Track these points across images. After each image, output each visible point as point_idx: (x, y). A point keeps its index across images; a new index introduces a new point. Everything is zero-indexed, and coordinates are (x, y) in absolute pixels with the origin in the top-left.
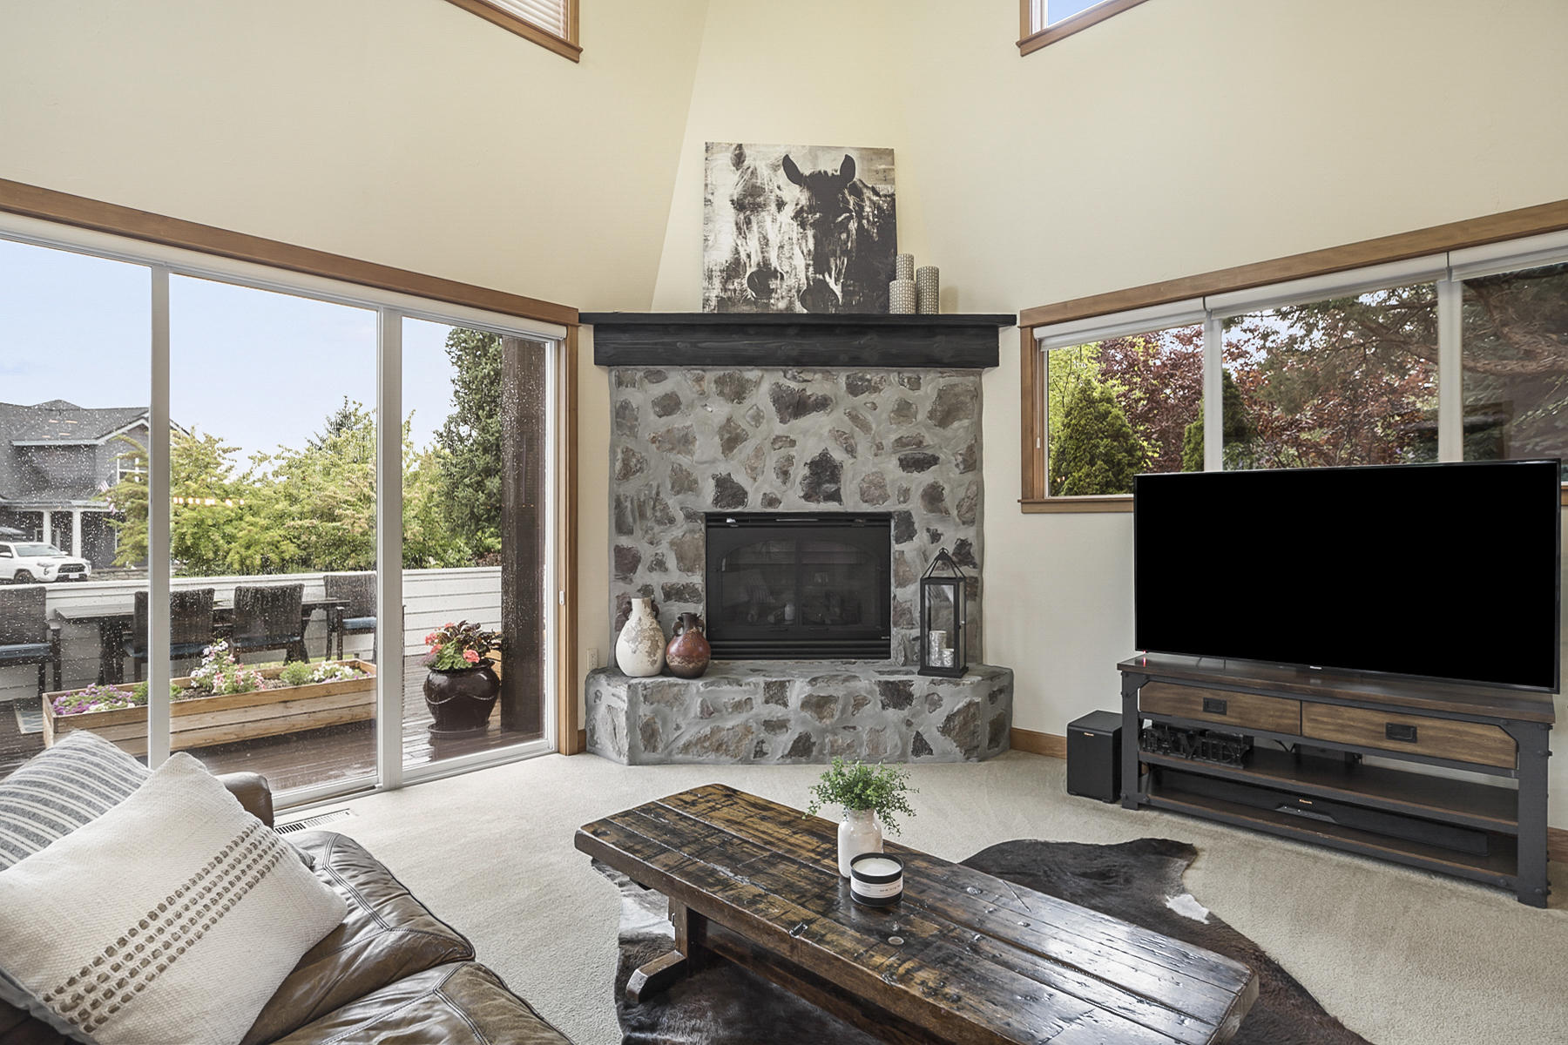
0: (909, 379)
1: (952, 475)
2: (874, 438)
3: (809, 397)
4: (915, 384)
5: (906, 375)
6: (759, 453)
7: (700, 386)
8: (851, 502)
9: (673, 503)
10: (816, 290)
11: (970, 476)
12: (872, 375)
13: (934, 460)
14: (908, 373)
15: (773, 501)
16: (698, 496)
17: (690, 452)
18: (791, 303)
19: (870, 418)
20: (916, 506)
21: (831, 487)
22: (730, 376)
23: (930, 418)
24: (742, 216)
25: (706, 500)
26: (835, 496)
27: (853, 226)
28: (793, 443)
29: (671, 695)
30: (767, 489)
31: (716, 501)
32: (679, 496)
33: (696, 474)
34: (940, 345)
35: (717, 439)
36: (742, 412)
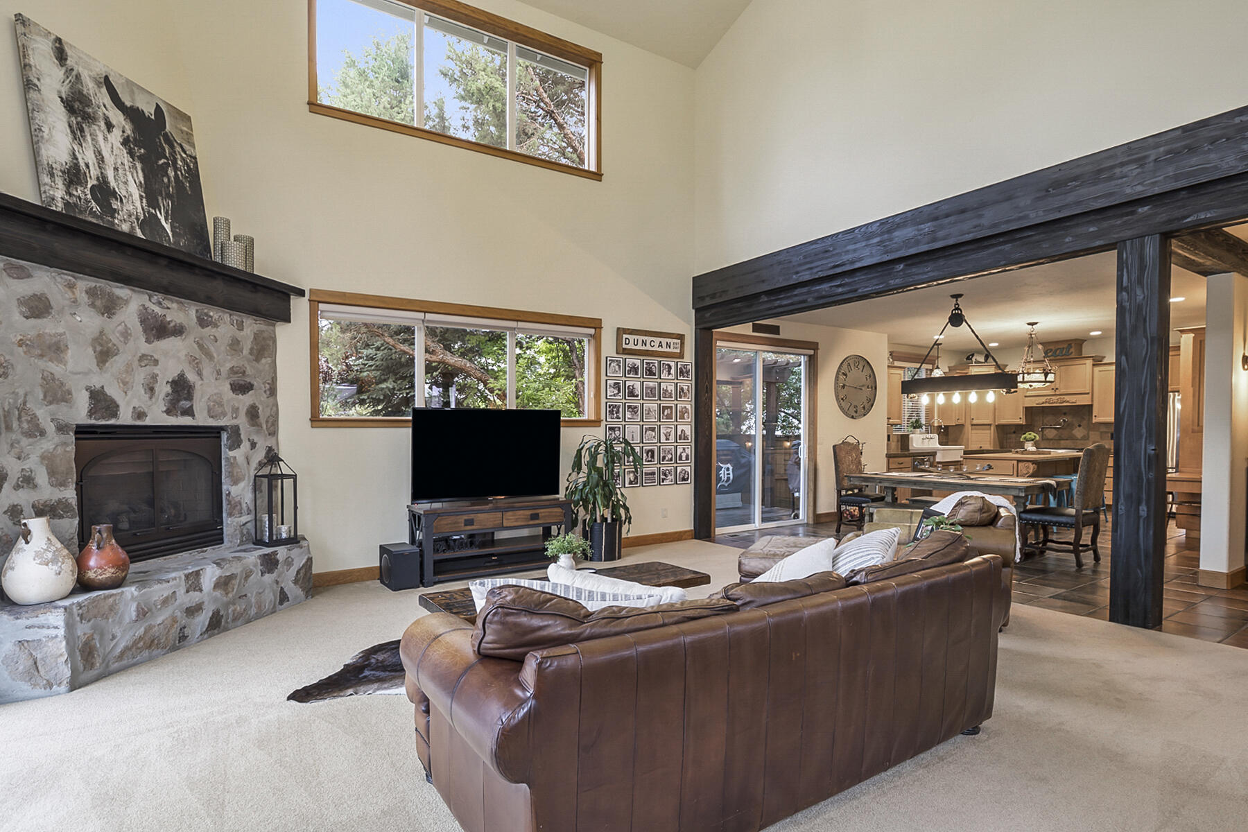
0: (237, 321)
1: (263, 399)
2: (215, 365)
3: (169, 323)
4: (240, 326)
6: (129, 369)
7: (73, 293)
8: (201, 419)
9: (43, 414)
11: (271, 399)
12: (214, 313)
13: (251, 387)
14: (236, 317)
15: (140, 415)
16: (71, 407)
17: (61, 361)
19: (212, 349)
20: (242, 421)
21: (185, 404)
22: (101, 289)
23: (250, 354)
24: (73, 120)
25: (80, 413)
26: (189, 412)
27: (171, 172)
28: (156, 362)
29: (106, 607)
30: (136, 403)
31: (91, 413)
32: (52, 407)
33: (70, 384)
35: (90, 350)
36: (113, 327)
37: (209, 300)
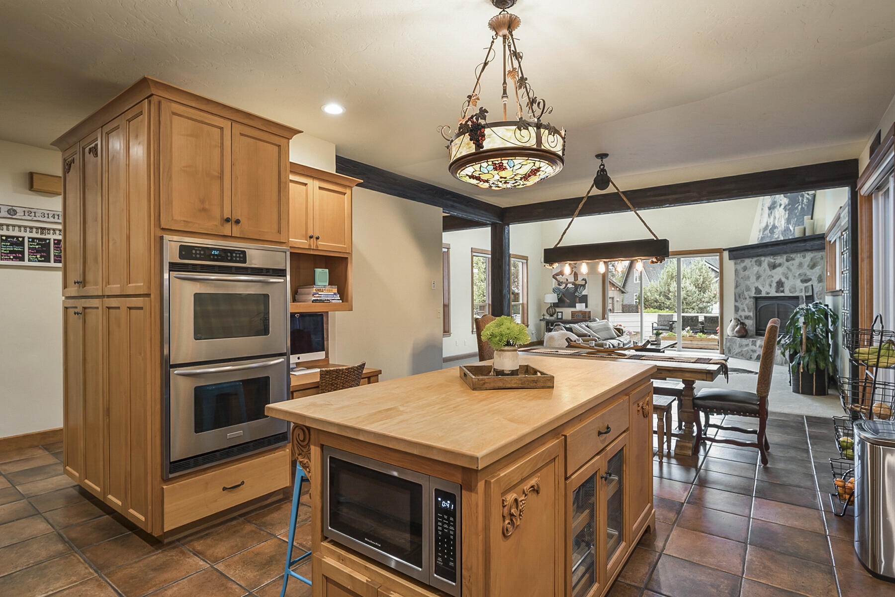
1: (815, 284)
2: (793, 274)
3: (777, 263)
4: (804, 257)
5: (802, 254)
6: (765, 280)
7: (751, 263)
8: (787, 293)
9: (747, 294)
10: (787, 229)
11: (820, 284)
12: (793, 256)
13: (810, 280)
15: (768, 293)
16: (751, 292)
17: (749, 281)
18: (779, 235)
19: (792, 268)
20: (804, 294)
21: (782, 289)
22: (758, 260)
23: (808, 267)
24: (770, 211)
25: (753, 293)
27: (800, 207)
28: (773, 277)
30: (766, 290)
31: (755, 293)
32: (748, 292)
33: (750, 287)
34: (809, 244)
35: (755, 277)
36: (762, 269)
37: (786, 253)
